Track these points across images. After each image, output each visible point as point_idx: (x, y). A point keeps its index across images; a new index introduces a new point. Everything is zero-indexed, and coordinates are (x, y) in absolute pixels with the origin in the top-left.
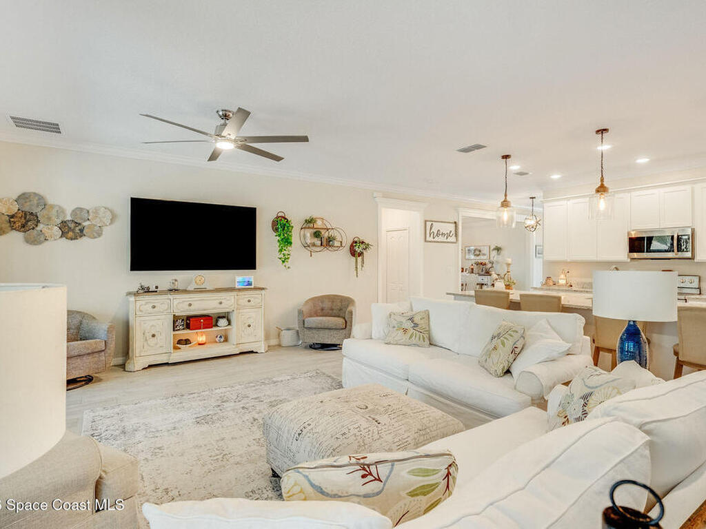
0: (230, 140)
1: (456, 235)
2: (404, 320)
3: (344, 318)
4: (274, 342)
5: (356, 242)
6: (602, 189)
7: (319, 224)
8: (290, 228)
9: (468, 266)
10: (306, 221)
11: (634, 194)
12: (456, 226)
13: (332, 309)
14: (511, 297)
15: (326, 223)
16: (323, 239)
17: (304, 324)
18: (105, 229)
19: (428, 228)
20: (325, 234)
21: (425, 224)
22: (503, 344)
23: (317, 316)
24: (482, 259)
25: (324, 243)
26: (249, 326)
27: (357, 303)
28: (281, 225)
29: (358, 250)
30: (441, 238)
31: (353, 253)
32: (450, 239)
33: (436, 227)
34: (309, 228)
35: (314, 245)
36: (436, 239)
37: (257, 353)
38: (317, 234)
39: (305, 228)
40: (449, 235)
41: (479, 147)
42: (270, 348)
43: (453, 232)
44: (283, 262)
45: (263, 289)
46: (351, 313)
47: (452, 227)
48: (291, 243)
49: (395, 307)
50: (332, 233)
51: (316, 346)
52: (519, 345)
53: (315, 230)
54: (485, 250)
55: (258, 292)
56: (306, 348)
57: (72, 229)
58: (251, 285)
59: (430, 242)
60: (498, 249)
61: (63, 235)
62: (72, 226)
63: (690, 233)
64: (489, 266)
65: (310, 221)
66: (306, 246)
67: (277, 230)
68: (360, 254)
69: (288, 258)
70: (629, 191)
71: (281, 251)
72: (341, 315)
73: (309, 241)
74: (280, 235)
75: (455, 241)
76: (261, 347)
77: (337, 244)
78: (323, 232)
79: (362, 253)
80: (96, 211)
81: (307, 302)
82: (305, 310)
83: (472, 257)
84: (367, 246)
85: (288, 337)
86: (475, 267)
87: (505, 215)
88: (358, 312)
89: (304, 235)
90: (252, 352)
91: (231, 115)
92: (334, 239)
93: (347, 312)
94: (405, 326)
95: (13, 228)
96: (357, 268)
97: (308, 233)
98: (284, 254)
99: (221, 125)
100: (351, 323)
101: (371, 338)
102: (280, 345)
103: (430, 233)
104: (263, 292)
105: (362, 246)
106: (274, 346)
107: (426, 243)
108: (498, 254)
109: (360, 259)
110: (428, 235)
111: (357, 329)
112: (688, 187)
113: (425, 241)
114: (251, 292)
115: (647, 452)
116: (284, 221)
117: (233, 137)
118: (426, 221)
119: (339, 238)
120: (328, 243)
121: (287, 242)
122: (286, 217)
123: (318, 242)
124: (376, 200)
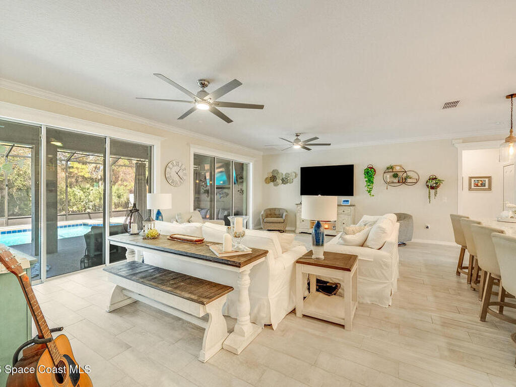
5: (432, 179)
7: (398, 168)
10: (387, 168)
15: (404, 168)
18: (294, 180)
20: (403, 175)
25: (401, 181)
26: (344, 223)
34: (389, 172)
35: (392, 182)
39: (386, 172)
44: (369, 192)
50: (408, 173)
53: (393, 173)
55: (349, 207)
57: (285, 181)
58: (348, 203)
61: (282, 183)
62: (285, 179)
65: (390, 168)
66: (387, 183)
68: (434, 188)
69: (373, 190)
71: (367, 186)
73: (388, 180)
74: (367, 177)
77: (413, 181)
78: (401, 174)
80: (291, 173)
89: (387, 177)
92: (411, 178)
95: (271, 181)
96: (430, 197)
97: (389, 175)
98: (370, 188)
104: (354, 207)
105: (435, 181)
109: (433, 191)
114: (344, 207)
116: (371, 170)
119: (416, 177)
120: (405, 180)
121: (371, 181)
122: (374, 167)
123: (396, 180)
124: (457, 145)
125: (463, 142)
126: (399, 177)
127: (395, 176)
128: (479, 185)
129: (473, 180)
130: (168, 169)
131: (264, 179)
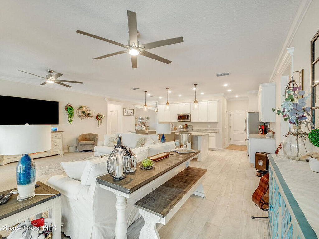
0: (53, 81)
1: (134, 113)
2: (114, 139)
3: (94, 141)
4: (66, 151)
5: (98, 115)
6: (168, 103)
7: (84, 108)
8: (73, 110)
9: (138, 123)
10: (79, 107)
11: (179, 104)
12: (134, 111)
13: (90, 138)
14: (146, 132)
15: (87, 108)
16: (86, 114)
17: (79, 144)
19: (124, 111)
20: (87, 112)
21: (123, 110)
22: (140, 142)
23: (84, 141)
24: (143, 121)
25: (86, 115)
26: (56, 145)
27: (99, 136)
28: (69, 109)
29: (99, 118)
30: (128, 114)
31: (97, 119)
32: (131, 115)
33: (127, 111)
34: (80, 110)
35: (82, 116)
36: (127, 115)
37: (59, 155)
38: (83, 112)
39: (79, 110)
40: (131, 113)
41: (137, 89)
42: (65, 153)
43: (133, 112)
44: (70, 122)
45: (62, 132)
46: (97, 139)
47: (132, 111)
48: (73, 115)
49: (112, 136)
50: (89, 112)
51: (83, 151)
52: (143, 143)
54: (144, 118)
55: (60, 133)
56: (79, 152)
58: (57, 130)
59: (125, 115)
60: (148, 118)
63: (189, 115)
64: (145, 123)
65: (81, 108)
66: (79, 116)
67: (67, 110)
68: (100, 119)
69: (72, 121)
70: (178, 103)
71: (69, 118)
72: (93, 139)
73: (80, 115)
74: (68, 112)
75: (133, 115)
76: (61, 153)
77: (91, 116)
78: (86, 111)
79: (101, 119)
81: (79, 136)
82: (79, 138)
83: (141, 121)
84: (103, 117)
85: (72, 149)
86: (141, 124)
87: (145, 108)
88: (99, 138)
89: (79, 113)
90: (57, 155)
91: (53, 72)
92: (90, 114)
93: (95, 139)
94: (115, 141)
96: (99, 124)
97: (80, 112)
98: (70, 119)
99: (48, 75)
100: (97, 142)
101: (104, 145)
102: (69, 152)
103: (125, 112)
104: (62, 133)
105: (101, 116)
106: (66, 153)
107: (124, 116)
108: (148, 120)
109: (100, 121)
110: (124, 113)
111: (99, 143)
112: (189, 103)
113: (123, 115)
114: (57, 133)
115: (148, 150)
116: (70, 107)
117: (54, 80)
118: (123, 109)
119: (92, 114)
120: (88, 115)
121: (72, 115)
122: (71, 105)
123: (84, 115)
124: (106, 101)
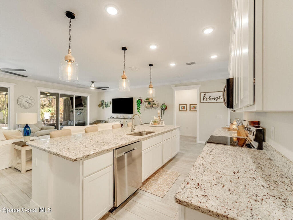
5: (164, 105)
15: (152, 99)
18: (110, 106)
19: (202, 96)
25: (151, 106)
30: (212, 101)
33: (208, 95)
34: (146, 101)
36: (208, 101)
40: (218, 99)
44: (138, 112)
50: (154, 102)
59: (205, 101)
61: (106, 107)
62: (106, 105)
65: (148, 99)
66: (146, 107)
71: (138, 109)
77: (156, 106)
78: (151, 102)
80: (109, 102)
89: (145, 104)
95: (101, 106)
97: (147, 103)
107: (201, 104)
110: (202, 99)
118: (201, 93)
122: (141, 99)
123: (149, 106)
124: (173, 88)
125: (175, 87)
126: (151, 104)
127: (149, 103)
128: (194, 108)
129: (191, 106)
130: (19, 100)
131: (98, 105)
